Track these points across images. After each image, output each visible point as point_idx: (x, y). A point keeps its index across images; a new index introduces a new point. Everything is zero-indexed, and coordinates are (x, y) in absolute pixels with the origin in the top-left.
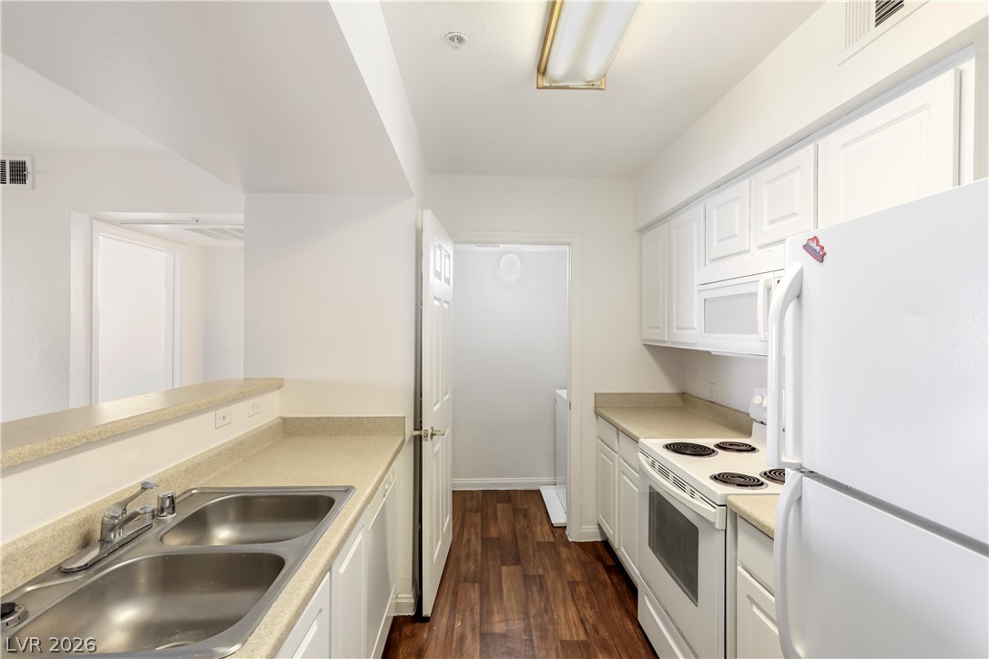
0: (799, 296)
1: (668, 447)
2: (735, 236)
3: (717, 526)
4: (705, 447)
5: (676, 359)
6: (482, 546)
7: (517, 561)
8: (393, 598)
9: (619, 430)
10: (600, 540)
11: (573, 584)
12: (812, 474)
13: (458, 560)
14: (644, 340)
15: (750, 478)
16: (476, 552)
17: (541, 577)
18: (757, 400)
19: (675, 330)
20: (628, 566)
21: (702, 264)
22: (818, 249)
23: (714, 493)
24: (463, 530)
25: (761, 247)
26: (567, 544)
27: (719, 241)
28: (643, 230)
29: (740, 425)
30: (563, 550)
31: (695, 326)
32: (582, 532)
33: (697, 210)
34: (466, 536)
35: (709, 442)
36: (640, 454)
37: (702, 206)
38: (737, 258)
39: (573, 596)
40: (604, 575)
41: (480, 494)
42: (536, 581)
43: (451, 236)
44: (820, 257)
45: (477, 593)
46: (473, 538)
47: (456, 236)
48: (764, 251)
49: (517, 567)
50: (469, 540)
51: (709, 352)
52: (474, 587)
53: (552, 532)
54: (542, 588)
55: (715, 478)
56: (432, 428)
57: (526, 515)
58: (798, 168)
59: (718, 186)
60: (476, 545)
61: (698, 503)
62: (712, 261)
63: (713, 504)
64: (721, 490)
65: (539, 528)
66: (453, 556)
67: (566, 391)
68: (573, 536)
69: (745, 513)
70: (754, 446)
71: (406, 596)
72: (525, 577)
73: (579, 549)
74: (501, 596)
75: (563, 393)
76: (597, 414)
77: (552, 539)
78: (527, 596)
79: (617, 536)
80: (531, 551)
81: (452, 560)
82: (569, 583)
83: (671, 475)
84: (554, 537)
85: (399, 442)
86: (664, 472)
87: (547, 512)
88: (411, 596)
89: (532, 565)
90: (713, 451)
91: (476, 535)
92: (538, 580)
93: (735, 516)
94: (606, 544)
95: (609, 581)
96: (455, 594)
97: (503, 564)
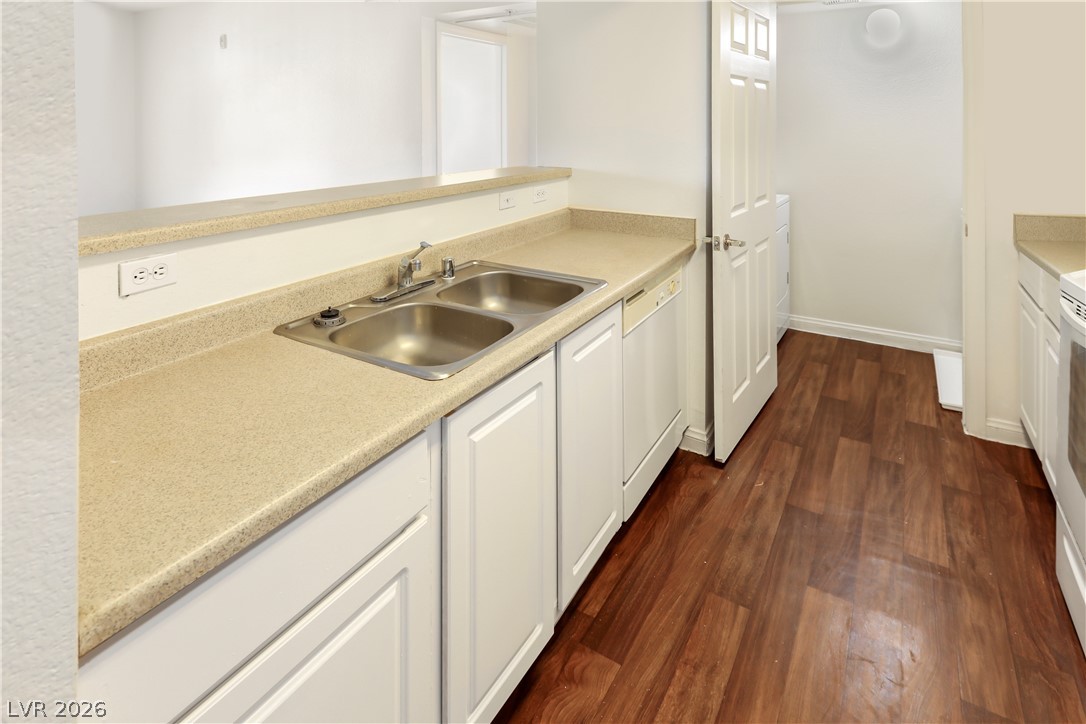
6: (819, 405)
7: (867, 436)
11: (950, 492)
13: (779, 413)
16: (807, 411)
17: (898, 466)
26: (961, 437)
30: (950, 446)
34: (799, 387)
39: (945, 506)
40: (1015, 495)
41: (835, 343)
42: (889, 469)
45: (796, 458)
46: (809, 393)
49: (864, 445)
50: (802, 394)
52: (793, 450)
53: (938, 415)
54: (895, 480)
57: (900, 381)
60: (811, 402)
65: (915, 405)
66: (775, 406)
68: (973, 428)
71: (698, 431)
72: (873, 460)
73: (978, 449)
74: (829, 472)
77: (933, 423)
78: (869, 484)
80: (892, 430)
81: (772, 409)
82: (944, 487)
84: (939, 421)
87: (936, 387)
88: (705, 433)
89: (889, 448)
91: (815, 390)
92: (892, 470)
95: (1021, 506)
96: (765, 450)
97: (844, 434)
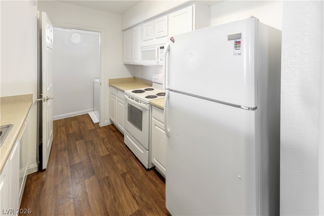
0: (169, 50)
1: (133, 92)
2: (150, 35)
3: (147, 109)
4: (142, 91)
5: (133, 68)
6: (67, 137)
7: (82, 138)
8: (27, 168)
9: (117, 89)
10: (110, 124)
11: (103, 139)
12: (171, 90)
13: (56, 145)
14: (124, 63)
15: (154, 96)
16: (64, 140)
17: (91, 140)
18: (154, 77)
19: (133, 59)
20: (120, 128)
21: (141, 41)
22: (173, 40)
23: (147, 101)
24: (58, 134)
25: (156, 38)
26: (100, 128)
27: (146, 36)
28: (124, 31)
29: (149, 84)
30: (99, 130)
31: (139, 58)
32: (105, 123)
33: (140, 27)
34: (59, 136)
35: (143, 89)
36: (125, 95)
37: (141, 26)
38: (150, 41)
39: (103, 143)
40: (113, 134)
41: (64, 120)
42: (90, 142)
43: (52, 24)
44: (173, 41)
45: (67, 154)
46: (63, 136)
47: (54, 24)
48: (157, 39)
49: (82, 140)
50: (61, 137)
51: (143, 65)
52: (65, 152)
53: (94, 126)
54: (92, 143)
55: (146, 97)
56: (47, 97)
57: (84, 122)
58: (164, 20)
59: (145, 21)
60: (64, 137)
61: (143, 105)
62: (144, 41)
63: (146, 104)
64: (148, 100)
65: (89, 126)
67: (99, 80)
68: (102, 125)
69: (154, 104)
70: (153, 88)
71: (33, 165)
72: (85, 142)
74: (77, 151)
75: (98, 80)
76: (110, 85)
77: (94, 128)
78: (87, 148)
79: (117, 121)
80: (87, 134)
81: (54, 145)
82: (101, 139)
83: (135, 99)
84: (95, 127)
85: (30, 104)
86: (132, 98)
87: (92, 120)
88: (36, 164)
89: (88, 138)
90: (144, 91)
91: (64, 134)
93: (152, 105)
94: (113, 125)
95: (114, 135)
96: (57, 157)
97: (76, 141)
